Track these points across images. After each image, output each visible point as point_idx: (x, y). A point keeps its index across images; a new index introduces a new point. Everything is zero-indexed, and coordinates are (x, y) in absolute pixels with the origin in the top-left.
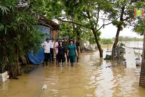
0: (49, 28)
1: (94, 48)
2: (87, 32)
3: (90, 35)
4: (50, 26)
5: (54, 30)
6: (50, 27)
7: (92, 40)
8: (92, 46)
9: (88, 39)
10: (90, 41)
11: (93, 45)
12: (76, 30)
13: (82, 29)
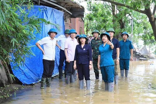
0: (62, 13)
1: (153, 51)
2: (139, 21)
3: (145, 28)
4: (65, 9)
5: (75, 17)
6: (64, 11)
7: (149, 37)
8: (148, 49)
9: (141, 34)
10: (144, 38)
11: (150, 47)
12: (117, 17)
13: (130, 17)
